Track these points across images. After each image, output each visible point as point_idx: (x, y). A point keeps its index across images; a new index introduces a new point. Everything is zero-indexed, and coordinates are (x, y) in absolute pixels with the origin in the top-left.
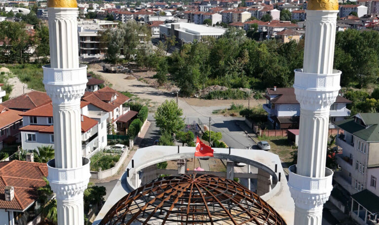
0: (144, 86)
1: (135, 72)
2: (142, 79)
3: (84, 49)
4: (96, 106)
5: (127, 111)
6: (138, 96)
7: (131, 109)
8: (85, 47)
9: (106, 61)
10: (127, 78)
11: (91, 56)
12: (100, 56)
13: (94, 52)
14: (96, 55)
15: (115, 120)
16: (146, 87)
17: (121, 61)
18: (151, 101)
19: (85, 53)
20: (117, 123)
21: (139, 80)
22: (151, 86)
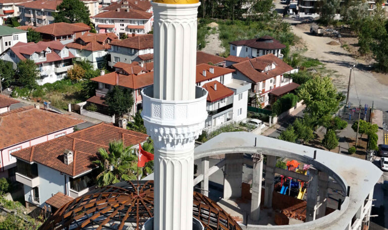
0: (343, 54)
1: (343, 36)
2: (346, 46)
3: (303, 7)
4: (244, 75)
5: (288, 83)
6: (325, 66)
7: (293, 81)
8: (304, 5)
9: (318, 22)
10: (329, 44)
11: (307, 16)
12: (315, 16)
13: (312, 11)
14: (313, 14)
15: (267, 92)
16: (344, 56)
17: (335, 23)
18: (336, 73)
19: (303, 12)
20: (269, 95)
21: (342, 47)
22: (350, 56)
